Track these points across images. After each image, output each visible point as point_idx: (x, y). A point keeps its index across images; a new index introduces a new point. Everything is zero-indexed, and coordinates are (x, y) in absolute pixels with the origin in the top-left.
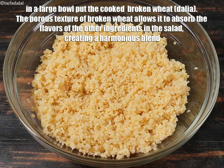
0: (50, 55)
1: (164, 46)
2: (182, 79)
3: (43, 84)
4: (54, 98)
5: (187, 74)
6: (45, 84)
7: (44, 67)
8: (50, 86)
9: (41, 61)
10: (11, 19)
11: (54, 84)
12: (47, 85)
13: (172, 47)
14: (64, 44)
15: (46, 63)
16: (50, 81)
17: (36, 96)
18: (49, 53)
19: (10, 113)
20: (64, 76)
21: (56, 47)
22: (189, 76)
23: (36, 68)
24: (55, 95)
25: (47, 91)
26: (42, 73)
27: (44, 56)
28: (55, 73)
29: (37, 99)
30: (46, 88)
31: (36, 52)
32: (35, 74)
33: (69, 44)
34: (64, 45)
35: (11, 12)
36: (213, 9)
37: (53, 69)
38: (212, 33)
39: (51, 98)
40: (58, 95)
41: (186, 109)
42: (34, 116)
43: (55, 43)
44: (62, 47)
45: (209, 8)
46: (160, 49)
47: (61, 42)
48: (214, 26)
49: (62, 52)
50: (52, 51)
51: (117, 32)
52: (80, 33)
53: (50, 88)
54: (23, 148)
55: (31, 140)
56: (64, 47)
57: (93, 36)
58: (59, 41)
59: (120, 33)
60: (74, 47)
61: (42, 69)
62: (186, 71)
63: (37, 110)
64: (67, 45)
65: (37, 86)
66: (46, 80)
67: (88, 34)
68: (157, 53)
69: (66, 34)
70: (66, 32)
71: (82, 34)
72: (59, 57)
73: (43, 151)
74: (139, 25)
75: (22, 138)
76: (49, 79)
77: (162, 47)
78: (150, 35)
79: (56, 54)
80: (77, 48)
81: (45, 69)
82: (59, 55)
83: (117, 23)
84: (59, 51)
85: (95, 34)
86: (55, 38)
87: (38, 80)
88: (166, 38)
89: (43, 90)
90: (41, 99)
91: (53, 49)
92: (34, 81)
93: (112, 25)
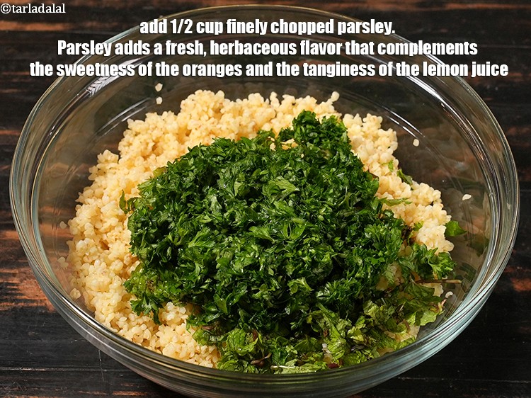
0: (113, 165)
1: (391, 151)
2: (433, 222)
3: (97, 229)
4: (125, 262)
5: (445, 212)
6: (103, 227)
7: (98, 191)
8: (114, 234)
9: (90, 178)
10: (7, 91)
11: (124, 229)
12: (106, 233)
13: (409, 156)
14: (148, 141)
15: (104, 182)
16: (114, 221)
17: (80, 254)
18: (112, 160)
19: (7, 308)
21: (127, 148)
23: (80, 193)
24: (125, 253)
25: (105, 246)
26: (94, 204)
27: (98, 166)
29: (83, 262)
30: (105, 237)
31: (73, 168)
32: (78, 206)
33: (159, 142)
34: (147, 144)
35: (5, 73)
36: (515, 77)
38: (512, 131)
39: (117, 261)
40: (134, 255)
41: (442, 292)
42: (79, 295)
43: (125, 139)
44: (142, 147)
46: (379, 155)
47: (139, 136)
48: (518, 117)
49: (142, 159)
50: (118, 156)
51: (276, 116)
52: (185, 118)
53: (114, 238)
54: (39, 388)
55: (60, 369)
56: (146, 149)
57: (218, 123)
58: (134, 133)
59: (283, 118)
60: (171, 148)
61: (93, 195)
62: (442, 205)
63: (84, 286)
64: (154, 144)
65: (82, 233)
66: (106, 220)
67: (207, 121)
68: (372, 163)
69: (152, 117)
70: (152, 114)
71: (191, 118)
72: (134, 168)
73: (89, 395)
74: (330, 101)
75: (37, 367)
76: (112, 216)
77: (385, 152)
78: (357, 124)
79: (128, 162)
80: (178, 150)
81: (101, 197)
82: (136, 164)
83: (277, 97)
84: (134, 155)
85: (221, 121)
86: (125, 126)
87: (85, 219)
88: (395, 132)
89: (98, 243)
90: (94, 261)
91: (120, 152)
92: (76, 220)
93: (265, 101)
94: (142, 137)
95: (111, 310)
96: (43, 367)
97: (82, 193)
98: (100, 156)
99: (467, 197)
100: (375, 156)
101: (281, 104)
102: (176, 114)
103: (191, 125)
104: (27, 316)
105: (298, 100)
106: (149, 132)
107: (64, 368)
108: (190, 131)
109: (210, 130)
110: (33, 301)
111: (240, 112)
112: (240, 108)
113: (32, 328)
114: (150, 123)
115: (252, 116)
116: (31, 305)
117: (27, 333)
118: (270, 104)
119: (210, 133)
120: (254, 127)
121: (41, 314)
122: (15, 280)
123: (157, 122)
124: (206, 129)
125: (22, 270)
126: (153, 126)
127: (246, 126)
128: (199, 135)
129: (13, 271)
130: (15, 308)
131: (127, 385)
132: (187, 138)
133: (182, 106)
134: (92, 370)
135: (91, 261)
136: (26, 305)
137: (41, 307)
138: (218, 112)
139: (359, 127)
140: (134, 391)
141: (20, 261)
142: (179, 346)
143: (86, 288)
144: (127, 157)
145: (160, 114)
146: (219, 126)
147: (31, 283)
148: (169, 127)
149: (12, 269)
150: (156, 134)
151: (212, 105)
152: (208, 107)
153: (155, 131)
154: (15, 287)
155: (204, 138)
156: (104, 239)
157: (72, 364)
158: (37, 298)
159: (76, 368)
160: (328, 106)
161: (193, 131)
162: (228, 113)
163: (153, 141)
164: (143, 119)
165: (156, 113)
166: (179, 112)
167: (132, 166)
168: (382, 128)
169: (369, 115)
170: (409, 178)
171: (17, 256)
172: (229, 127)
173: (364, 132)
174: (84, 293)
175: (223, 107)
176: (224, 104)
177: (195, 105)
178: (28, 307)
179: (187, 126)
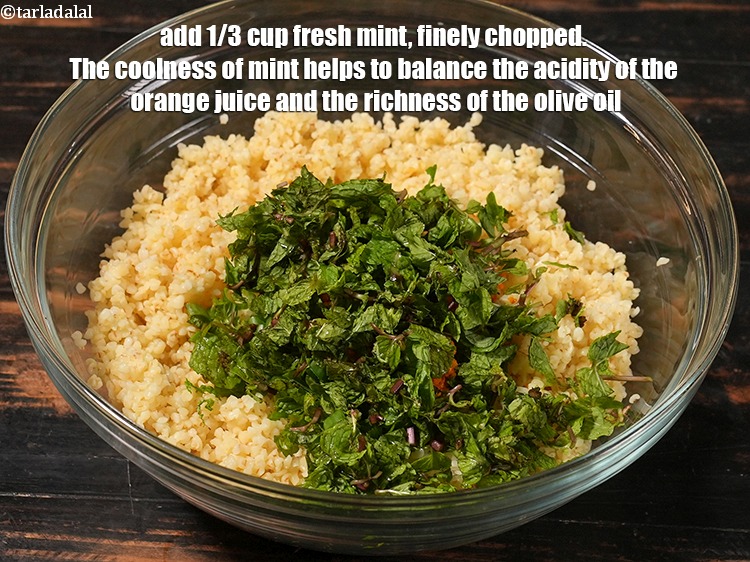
0: (155, 207)
1: (555, 197)
2: (613, 296)
3: (130, 295)
4: (168, 342)
5: (631, 283)
6: (139, 293)
7: (132, 243)
8: (154, 302)
9: (122, 225)
10: (9, 109)
11: (168, 296)
12: (142, 301)
13: (581, 206)
14: (206, 175)
15: (141, 231)
16: (154, 284)
17: (104, 329)
18: (154, 200)
20: (203, 271)
21: (175, 184)
22: (637, 291)
23: (106, 245)
24: (170, 330)
25: (141, 320)
26: (127, 260)
27: (134, 208)
28: (171, 264)
29: (108, 341)
30: (140, 307)
32: (103, 261)
33: (222, 177)
34: (205, 179)
35: (7, 84)
37: (166, 246)
39: (156, 341)
40: (182, 333)
41: (625, 395)
42: (101, 384)
43: (173, 171)
44: (198, 183)
45: (721, 102)
46: (538, 202)
47: (195, 168)
49: (198, 200)
50: (162, 195)
51: (391, 146)
52: (261, 144)
53: (153, 308)
54: (40, 522)
55: (71, 497)
56: (203, 186)
57: (308, 153)
58: (187, 164)
59: (401, 148)
60: (240, 185)
61: (125, 248)
62: (627, 274)
63: (108, 374)
64: (214, 179)
65: (108, 300)
66: (142, 282)
67: (291, 148)
68: (527, 212)
69: (213, 142)
70: (213, 137)
71: (268, 144)
72: (186, 212)
73: (112, 533)
74: (469, 126)
75: (39, 492)
76: (151, 276)
77: (547, 197)
78: (507, 158)
79: (177, 203)
80: (249, 189)
81: (136, 250)
82: (188, 207)
83: (393, 119)
84: (186, 194)
85: (313, 148)
86: (174, 154)
87: (113, 279)
88: (561, 171)
89: (130, 315)
90: (123, 339)
91: (166, 189)
92: (100, 281)
93: (375, 123)
94: (198, 169)
95: (145, 407)
96: (46, 493)
97: (110, 245)
98: (137, 195)
99: (663, 261)
100: (532, 202)
101: (398, 128)
102: (248, 139)
103: (269, 154)
104: (26, 420)
105: (423, 124)
106: (209, 162)
107: (77, 494)
108: (268, 162)
109: (295, 161)
110: (36, 400)
111: (339, 137)
112: (339, 133)
113: (32, 439)
114: (210, 149)
115: (356, 145)
116: (32, 405)
117: (25, 444)
118: (382, 128)
119: (296, 166)
120: (359, 159)
121: (47, 419)
122: (12, 371)
123: (220, 149)
124: (291, 160)
125: (22, 356)
126: (215, 155)
127: (348, 158)
128: (280, 168)
129: (8, 358)
130: (9, 409)
131: (167, 521)
132: (262, 172)
133: (256, 127)
134: (117, 498)
135: (119, 338)
136: (25, 405)
137: (47, 409)
138: (307, 137)
139: (509, 162)
140: (176, 529)
141: (19, 344)
142: (242, 459)
143: (111, 376)
144: (177, 195)
145: (225, 137)
146: (308, 157)
147: (34, 375)
148: (237, 156)
149: (7, 354)
150: (218, 165)
151: (299, 126)
152: (294, 129)
153: (217, 162)
154: (11, 380)
155: (286, 173)
156: (140, 310)
157: (89, 490)
158: (42, 396)
159: (95, 495)
160: (466, 133)
161: (272, 162)
162: (322, 137)
163: (214, 176)
164: (201, 143)
165: (218, 137)
166: (253, 135)
167: (182, 209)
168: (542, 164)
169: (524, 146)
170: (580, 235)
171: (15, 336)
172: (323, 158)
173: (517, 170)
174: (108, 383)
175: (315, 130)
176: (316, 126)
177: (275, 125)
178: (28, 408)
179: (262, 155)
